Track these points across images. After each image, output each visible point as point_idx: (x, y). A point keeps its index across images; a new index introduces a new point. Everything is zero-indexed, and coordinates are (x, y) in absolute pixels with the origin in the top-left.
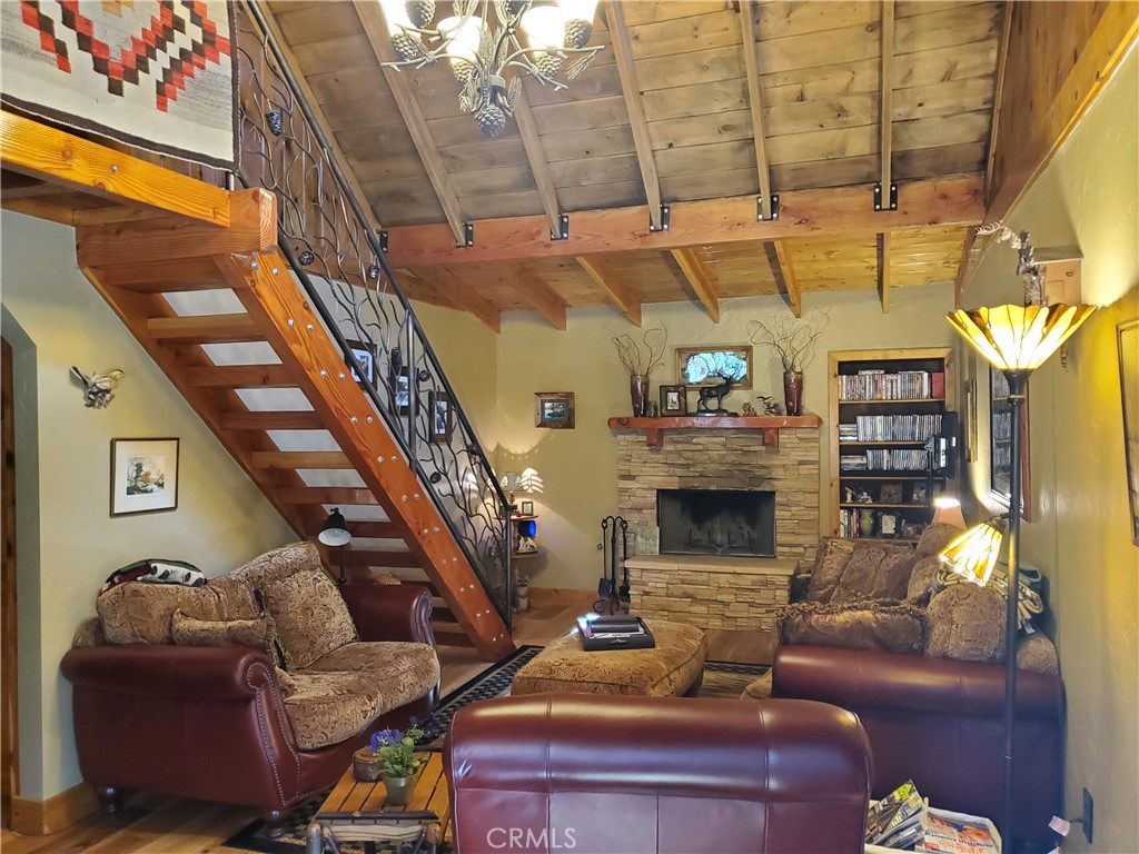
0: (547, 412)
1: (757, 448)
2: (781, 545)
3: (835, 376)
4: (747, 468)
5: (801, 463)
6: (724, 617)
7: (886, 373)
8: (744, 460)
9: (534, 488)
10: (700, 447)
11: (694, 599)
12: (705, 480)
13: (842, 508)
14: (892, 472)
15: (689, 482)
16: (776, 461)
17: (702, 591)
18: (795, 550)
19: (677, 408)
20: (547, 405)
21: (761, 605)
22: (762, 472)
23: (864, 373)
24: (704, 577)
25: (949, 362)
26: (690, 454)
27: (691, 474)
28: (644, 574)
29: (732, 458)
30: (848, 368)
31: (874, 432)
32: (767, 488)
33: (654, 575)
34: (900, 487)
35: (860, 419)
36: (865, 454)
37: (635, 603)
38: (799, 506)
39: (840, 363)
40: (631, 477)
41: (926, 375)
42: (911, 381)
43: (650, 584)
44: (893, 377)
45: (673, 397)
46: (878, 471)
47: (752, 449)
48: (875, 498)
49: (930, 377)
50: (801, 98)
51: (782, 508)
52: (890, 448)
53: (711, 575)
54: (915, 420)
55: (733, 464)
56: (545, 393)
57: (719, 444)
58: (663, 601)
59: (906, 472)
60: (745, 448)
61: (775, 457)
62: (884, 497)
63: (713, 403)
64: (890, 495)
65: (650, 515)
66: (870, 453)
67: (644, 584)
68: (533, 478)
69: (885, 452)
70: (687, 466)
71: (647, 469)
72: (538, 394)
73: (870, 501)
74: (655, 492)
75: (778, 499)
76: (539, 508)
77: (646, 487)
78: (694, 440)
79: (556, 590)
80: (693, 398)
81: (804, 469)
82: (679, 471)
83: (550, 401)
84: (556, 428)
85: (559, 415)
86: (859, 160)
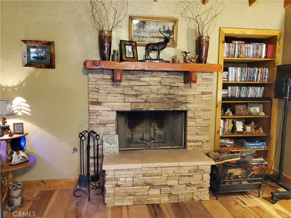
0: (32, 55)
1: (179, 84)
2: (190, 142)
3: (223, 42)
4: (173, 96)
5: (203, 93)
6: (170, 195)
7: (245, 43)
8: (171, 91)
9: (23, 111)
10: (145, 84)
11: (151, 186)
12: (147, 104)
13: (222, 119)
14: (240, 98)
15: (137, 106)
16: (190, 92)
17: (157, 181)
18: (197, 144)
19: (132, 56)
20: (32, 50)
21: (195, 185)
22: (182, 99)
23: (235, 42)
24: (159, 171)
26: (138, 88)
27: (139, 101)
28: (117, 172)
29: (164, 90)
30: (229, 39)
31: (236, 77)
32: (183, 108)
33: (124, 173)
35: (230, 69)
36: (228, 88)
37: (110, 194)
38: (201, 118)
40: (98, 103)
41: (264, 45)
42: (257, 48)
43: (121, 179)
44: (248, 46)
45: (129, 48)
46: (233, 98)
47: (176, 85)
48: (234, 113)
49: (267, 47)
51: (191, 120)
53: (163, 169)
54: (255, 70)
55: (165, 94)
56: (31, 41)
57: (156, 81)
58: (131, 190)
60: (172, 85)
61: (189, 90)
62: (237, 112)
63: (153, 55)
65: (112, 128)
66: (230, 88)
67: (117, 179)
68: (22, 104)
69: (237, 87)
70: (137, 96)
71: (110, 98)
72: (25, 41)
73: (231, 114)
74: (115, 112)
75: (189, 114)
76: (28, 127)
77: (109, 109)
78: (142, 79)
79: (43, 182)
80: (141, 51)
81: (205, 97)
82: (131, 99)
83: (34, 47)
84: (40, 67)
85: (42, 58)
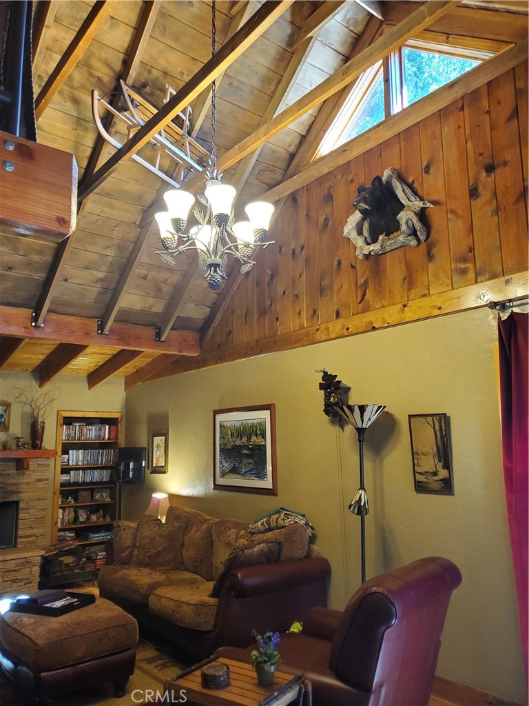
1: (11, 472)
2: (22, 537)
3: (61, 425)
5: (38, 480)
7: (86, 425)
13: (60, 508)
14: (84, 483)
16: (22, 480)
18: (30, 539)
22: (13, 488)
23: (75, 424)
25: (121, 420)
30: (68, 421)
31: (77, 460)
32: (14, 498)
34: (89, 493)
35: (71, 452)
36: (69, 473)
38: (35, 509)
39: (64, 418)
41: (107, 427)
42: (100, 430)
44: (90, 427)
46: (76, 484)
47: (7, 472)
48: (76, 500)
49: (109, 428)
50: (145, 278)
51: (23, 511)
52: (84, 469)
54: (99, 452)
59: (91, 483)
61: (21, 477)
62: (80, 499)
64: (84, 498)
66: (72, 473)
69: (81, 471)
73: (73, 502)
75: (21, 505)
81: (40, 485)
86: (156, 314)
